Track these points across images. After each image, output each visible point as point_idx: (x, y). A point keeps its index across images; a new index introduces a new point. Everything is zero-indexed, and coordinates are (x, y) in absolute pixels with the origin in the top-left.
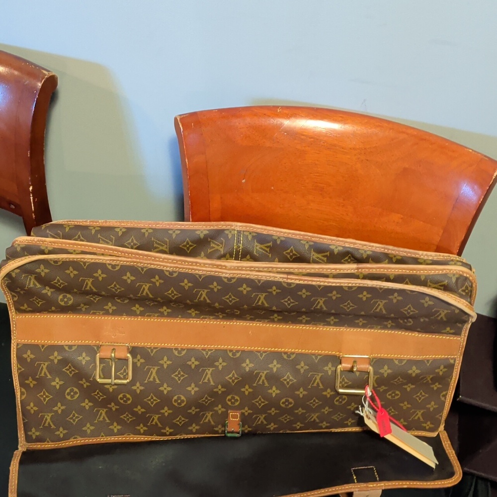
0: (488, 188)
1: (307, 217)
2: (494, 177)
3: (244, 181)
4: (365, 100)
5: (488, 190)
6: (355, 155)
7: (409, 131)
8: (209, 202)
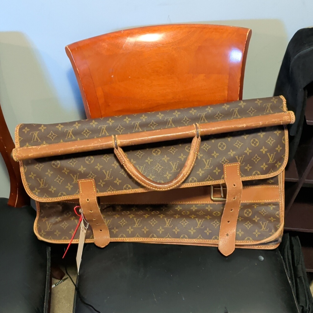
0: (246, 43)
1: (154, 90)
2: (247, 36)
3: (112, 76)
4: (169, 16)
5: (246, 44)
6: (171, 47)
7: (196, 26)
8: (96, 93)
